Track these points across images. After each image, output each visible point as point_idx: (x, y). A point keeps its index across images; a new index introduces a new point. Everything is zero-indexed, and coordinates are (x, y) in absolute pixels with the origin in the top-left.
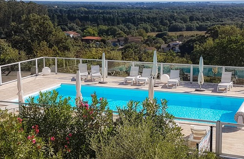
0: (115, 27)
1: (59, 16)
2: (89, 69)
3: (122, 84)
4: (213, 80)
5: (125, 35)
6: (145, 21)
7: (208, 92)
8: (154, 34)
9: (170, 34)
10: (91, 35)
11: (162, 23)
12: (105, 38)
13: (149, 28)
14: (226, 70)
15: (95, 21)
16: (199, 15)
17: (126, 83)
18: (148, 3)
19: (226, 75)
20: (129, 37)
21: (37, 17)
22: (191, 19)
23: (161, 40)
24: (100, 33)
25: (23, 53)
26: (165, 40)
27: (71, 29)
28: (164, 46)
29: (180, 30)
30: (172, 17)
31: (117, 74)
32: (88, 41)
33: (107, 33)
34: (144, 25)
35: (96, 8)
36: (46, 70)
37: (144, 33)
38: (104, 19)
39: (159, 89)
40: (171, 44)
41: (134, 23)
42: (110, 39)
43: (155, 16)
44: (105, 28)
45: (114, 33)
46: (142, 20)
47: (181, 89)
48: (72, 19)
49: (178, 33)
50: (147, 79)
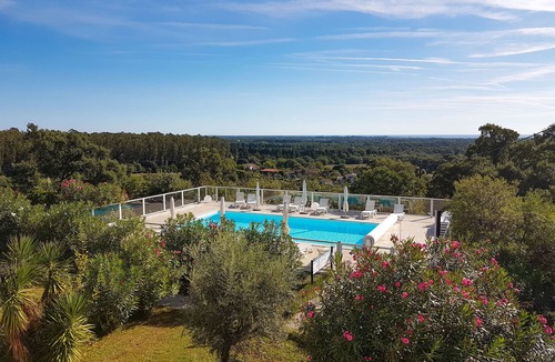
0: (294, 160)
1: (240, 150)
2: (246, 198)
3: (274, 211)
4: (356, 208)
5: (302, 167)
6: (323, 154)
7: (352, 219)
8: (331, 167)
9: (347, 166)
10: (269, 167)
11: (340, 155)
12: (283, 170)
13: (327, 161)
14: (372, 199)
15: (275, 154)
16: (376, 148)
17: (278, 211)
18: (327, 137)
19: (370, 203)
20: (307, 169)
21: (207, 150)
22: (368, 152)
23: (337, 172)
24: (279, 165)
25: (190, 182)
26: (341, 172)
27: (251, 162)
28: (340, 178)
29: (358, 163)
30: (350, 151)
31: (272, 203)
32: (266, 173)
33: (285, 165)
34: (322, 158)
35: (277, 141)
36: (208, 198)
37: (322, 166)
38: (284, 152)
39: (308, 216)
40: (347, 176)
41: (312, 156)
42: (288, 171)
43: (332, 148)
44: (283, 160)
45: (291, 166)
46: (320, 153)
47: (328, 216)
48: (252, 152)
49: (355, 166)
50: (297, 207)
